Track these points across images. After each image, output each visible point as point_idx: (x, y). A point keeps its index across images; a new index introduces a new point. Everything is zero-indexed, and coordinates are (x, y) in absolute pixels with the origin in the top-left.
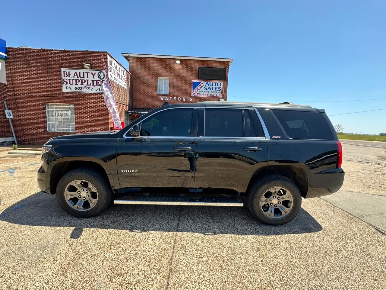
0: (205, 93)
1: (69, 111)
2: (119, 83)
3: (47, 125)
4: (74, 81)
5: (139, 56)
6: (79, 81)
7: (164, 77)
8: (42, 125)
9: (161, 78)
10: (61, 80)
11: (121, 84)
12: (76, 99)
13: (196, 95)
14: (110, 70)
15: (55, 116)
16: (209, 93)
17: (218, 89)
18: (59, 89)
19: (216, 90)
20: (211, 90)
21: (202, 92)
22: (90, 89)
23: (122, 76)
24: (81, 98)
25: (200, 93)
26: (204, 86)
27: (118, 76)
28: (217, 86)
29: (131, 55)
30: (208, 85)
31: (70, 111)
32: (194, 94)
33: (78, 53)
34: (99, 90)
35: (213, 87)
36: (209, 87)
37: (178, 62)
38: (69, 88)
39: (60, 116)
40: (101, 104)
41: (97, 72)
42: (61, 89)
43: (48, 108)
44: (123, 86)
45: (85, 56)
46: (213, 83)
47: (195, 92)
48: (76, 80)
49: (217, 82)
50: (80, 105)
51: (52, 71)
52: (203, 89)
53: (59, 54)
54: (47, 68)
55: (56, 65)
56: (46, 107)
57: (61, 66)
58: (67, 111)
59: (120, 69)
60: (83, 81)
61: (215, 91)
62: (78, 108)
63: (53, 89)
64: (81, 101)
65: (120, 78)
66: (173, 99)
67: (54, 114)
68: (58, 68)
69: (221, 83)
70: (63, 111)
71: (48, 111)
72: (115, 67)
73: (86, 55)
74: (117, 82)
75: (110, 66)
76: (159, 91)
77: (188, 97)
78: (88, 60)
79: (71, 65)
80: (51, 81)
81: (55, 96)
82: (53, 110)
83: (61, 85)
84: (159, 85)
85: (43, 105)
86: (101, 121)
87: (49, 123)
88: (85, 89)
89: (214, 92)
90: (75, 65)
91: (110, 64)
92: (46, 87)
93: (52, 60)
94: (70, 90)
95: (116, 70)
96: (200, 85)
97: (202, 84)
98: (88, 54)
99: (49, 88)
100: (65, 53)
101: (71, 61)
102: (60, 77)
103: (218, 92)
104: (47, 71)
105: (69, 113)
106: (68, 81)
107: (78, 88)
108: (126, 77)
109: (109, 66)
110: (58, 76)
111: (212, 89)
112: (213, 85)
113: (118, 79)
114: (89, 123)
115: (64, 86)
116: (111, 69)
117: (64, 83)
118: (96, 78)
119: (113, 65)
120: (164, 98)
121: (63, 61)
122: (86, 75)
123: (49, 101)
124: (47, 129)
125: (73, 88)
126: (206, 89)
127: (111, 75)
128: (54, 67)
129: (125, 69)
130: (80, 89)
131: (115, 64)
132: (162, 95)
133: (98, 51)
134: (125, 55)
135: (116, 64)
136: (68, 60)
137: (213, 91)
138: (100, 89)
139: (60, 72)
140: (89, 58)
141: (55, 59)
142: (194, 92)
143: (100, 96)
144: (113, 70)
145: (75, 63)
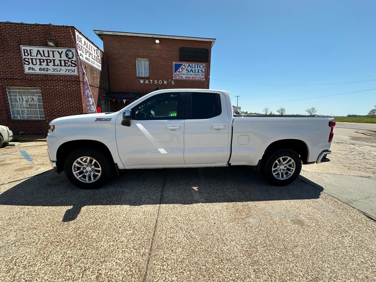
0: (187, 76)
1: (35, 95)
2: (92, 64)
3: (10, 112)
4: (38, 61)
5: (114, 34)
6: (44, 61)
7: (143, 58)
8: (4, 112)
9: (139, 59)
10: (21, 59)
11: (95, 66)
12: (42, 82)
13: (178, 78)
14: (79, 49)
15: (19, 101)
16: (192, 76)
17: (200, 72)
18: (20, 70)
19: (198, 72)
20: (193, 72)
21: (184, 74)
22: (58, 71)
23: (95, 56)
24: (48, 80)
25: (182, 76)
26: (186, 68)
27: (91, 56)
28: (199, 68)
29: (104, 33)
30: (191, 67)
31: (37, 95)
32: (176, 77)
33: (38, 27)
34: (69, 72)
35: (195, 70)
36: (192, 70)
38: (32, 69)
39: (26, 101)
40: (72, 87)
41: (64, 50)
42: (22, 70)
43: (10, 92)
44: (97, 67)
45: (47, 31)
46: (195, 65)
47: (176, 75)
48: (40, 60)
49: (199, 64)
50: (48, 88)
51: (9, 49)
53: (15, 27)
55: (13, 41)
56: (7, 92)
57: (20, 43)
58: (34, 95)
59: (93, 48)
60: (49, 61)
61: (197, 73)
62: (45, 93)
63: (12, 70)
64: (48, 84)
65: (92, 58)
67: (18, 99)
68: (16, 44)
69: (204, 65)
70: (28, 96)
71: (10, 96)
72: (85, 45)
73: (49, 30)
74: (90, 63)
75: (80, 43)
76: (139, 73)
77: (170, 80)
78: (52, 36)
79: (31, 42)
80: (9, 60)
81: (16, 79)
82: (16, 96)
83: (22, 66)
84: (138, 67)
85: (2, 88)
86: (74, 106)
87: (13, 110)
88: (52, 70)
89: (197, 75)
90: (37, 42)
91: (79, 41)
92: (4, 68)
93: (7, 35)
94: (33, 71)
95: (87, 49)
96: (181, 67)
97: (184, 66)
98: (52, 28)
99: (8, 68)
100: (23, 26)
101: (31, 37)
102: (20, 56)
103: (200, 75)
105: (36, 98)
106: (30, 61)
107: (43, 69)
109: (78, 44)
110: (18, 54)
111: (194, 71)
112: (195, 67)
113: (91, 59)
114: (59, 109)
115: (26, 67)
116: (81, 47)
117: (25, 64)
118: (64, 57)
119: (83, 43)
120: (144, 82)
121: (21, 36)
122: (51, 53)
123: (10, 84)
124: (11, 116)
125: (37, 69)
126: (189, 71)
128: (11, 44)
129: (98, 48)
130: (46, 70)
131: (85, 42)
132: (142, 78)
133: (64, 25)
134: (98, 32)
135: (87, 41)
136: (27, 35)
138: (69, 70)
139: (19, 49)
140: (53, 34)
141: (11, 34)
143: (70, 78)
144: (83, 48)
145: (36, 39)
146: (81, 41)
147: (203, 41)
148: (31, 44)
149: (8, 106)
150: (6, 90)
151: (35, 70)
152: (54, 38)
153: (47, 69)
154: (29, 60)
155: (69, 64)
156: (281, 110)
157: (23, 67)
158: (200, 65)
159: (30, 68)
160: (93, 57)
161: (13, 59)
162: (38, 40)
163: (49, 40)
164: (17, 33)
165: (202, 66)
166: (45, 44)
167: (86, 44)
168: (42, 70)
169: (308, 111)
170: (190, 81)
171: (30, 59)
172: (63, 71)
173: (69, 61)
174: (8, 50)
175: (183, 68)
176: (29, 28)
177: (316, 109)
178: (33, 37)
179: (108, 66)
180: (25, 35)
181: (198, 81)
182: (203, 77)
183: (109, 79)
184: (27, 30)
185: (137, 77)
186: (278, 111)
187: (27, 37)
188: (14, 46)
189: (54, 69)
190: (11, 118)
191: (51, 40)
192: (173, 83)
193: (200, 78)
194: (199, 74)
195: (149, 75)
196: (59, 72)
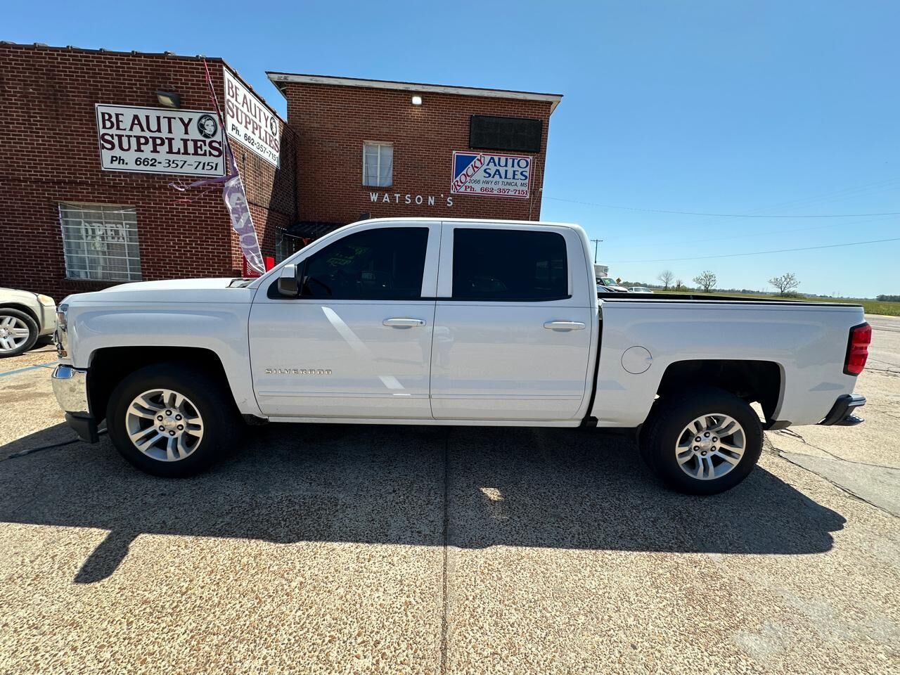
0: (485, 186)
3: (64, 262)
4: (133, 141)
6: (147, 143)
7: (381, 140)
8: (50, 260)
9: (371, 142)
10: (96, 136)
13: (463, 189)
16: (497, 187)
18: (92, 163)
19: (514, 178)
20: (501, 177)
21: (478, 182)
22: (177, 165)
25: (473, 185)
26: (485, 167)
28: (516, 167)
30: (495, 165)
32: (458, 188)
33: (139, 60)
35: (506, 171)
36: (498, 170)
37: (417, 100)
38: (120, 160)
42: (96, 164)
43: (66, 215)
44: (270, 159)
45: (159, 70)
46: (507, 159)
47: (460, 184)
48: (138, 138)
49: (518, 157)
51: (70, 112)
52: (480, 175)
53: (85, 61)
54: (55, 103)
55: (79, 92)
59: (262, 114)
61: (512, 181)
63: (74, 162)
64: (154, 196)
66: (402, 199)
68: (85, 101)
69: (529, 160)
71: (67, 223)
72: (245, 105)
73: (163, 66)
76: (367, 177)
77: (442, 195)
78: (170, 83)
79: (121, 95)
80: (67, 139)
81: (81, 183)
83: (96, 152)
84: (366, 163)
87: (70, 258)
88: (165, 163)
89: (510, 184)
90: (133, 96)
92: (56, 157)
93: (66, 79)
94: (121, 166)
95: (249, 114)
96: (473, 163)
97: (480, 161)
98: (170, 63)
99: (63, 158)
100: (104, 58)
102: (93, 129)
103: (519, 184)
104: (57, 111)
106: (116, 141)
108: (277, 137)
110: (88, 124)
111: (503, 176)
112: (506, 166)
115: (106, 155)
116: (235, 110)
117: (104, 147)
118: (194, 133)
119: (240, 99)
120: (381, 198)
121: (97, 82)
122: (164, 123)
123: (67, 195)
124: (64, 272)
125: (130, 162)
126: (490, 175)
127: (234, 128)
128: (74, 100)
129: (274, 113)
131: (245, 97)
133: (197, 56)
134: (275, 77)
135: (250, 96)
136: (112, 79)
137: (506, 180)
139: (93, 113)
140: (172, 77)
141: (77, 76)
142: (457, 181)
145: (132, 88)
146: (236, 95)
147: (530, 101)
148: (120, 100)
149: (59, 248)
150: (57, 210)
151: (127, 164)
152: (173, 85)
153: (154, 161)
154: (113, 139)
155: (205, 151)
156: (706, 276)
157: (99, 156)
158: (519, 159)
159: (114, 159)
160: (263, 134)
161: (77, 135)
162: (136, 92)
163: (162, 90)
164: (89, 73)
165: (523, 163)
166: (153, 101)
167: (247, 104)
168: (140, 162)
169: (777, 283)
170: (491, 198)
171: (116, 135)
172: (190, 166)
173: (204, 142)
174: (67, 115)
175: (477, 168)
176: (117, 63)
177: (797, 278)
178: (125, 84)
179: (295, 159)
180: (108, 78)
181: (513, 199)
182: (526, 189)
183: (296, 189)
184: (112, 67)
185: (362, 186)
186: (698, 280)
187: (113, 83)
188: (80, 104)
189: (170, 161)
190: (65, 275)
191: (166, 92)
192: (450, 203)
193: (518, 192)
194: (515, 181)
195: (393, 183)
196: (181, 167)
